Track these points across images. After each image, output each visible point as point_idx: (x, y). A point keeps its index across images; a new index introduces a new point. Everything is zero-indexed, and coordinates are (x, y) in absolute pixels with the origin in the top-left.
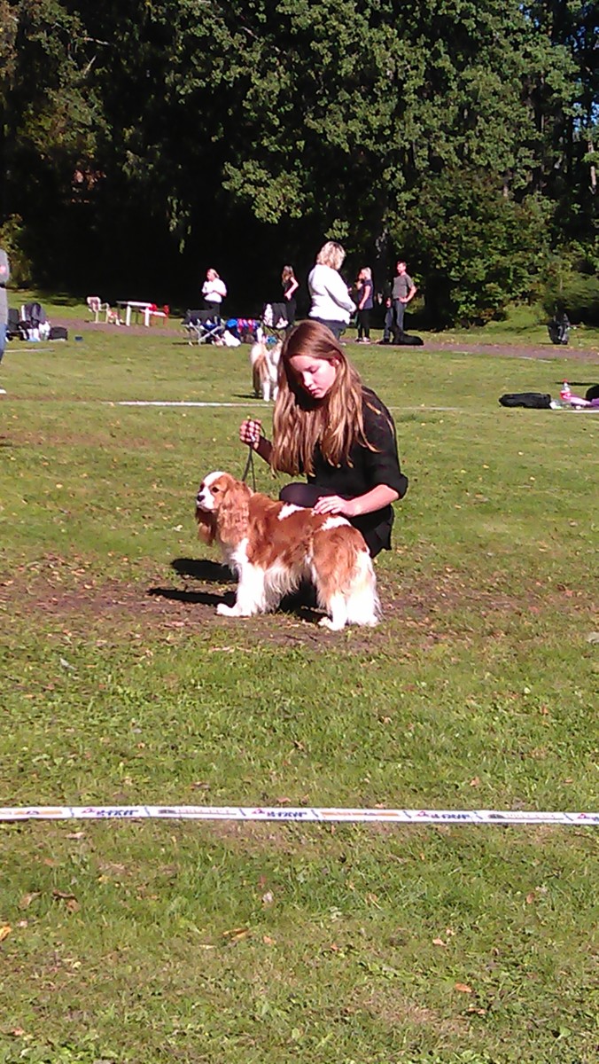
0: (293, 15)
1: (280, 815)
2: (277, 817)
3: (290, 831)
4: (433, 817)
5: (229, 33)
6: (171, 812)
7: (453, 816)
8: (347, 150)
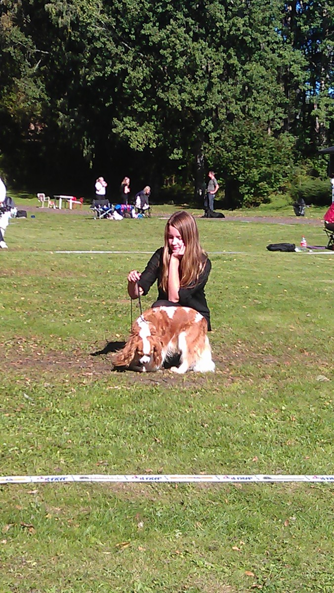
0: (150, 35)
1: (147, 479)
2: (145, 480)
3: (153, 488)
4: (232, 479)
5: (115, 45)
6: (86, 478)
7: (243, 478)
8: (180, 110)
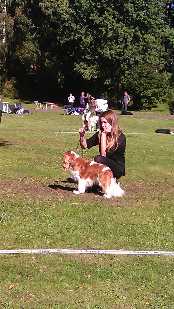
0: (94, 20)
1: (92, 252)
2: (91, 253)
3: (95, 257)
4: (137, 253)
5: (75, 25)
6: (60, 251)
7: (143, 253)
8: (110, 59)
